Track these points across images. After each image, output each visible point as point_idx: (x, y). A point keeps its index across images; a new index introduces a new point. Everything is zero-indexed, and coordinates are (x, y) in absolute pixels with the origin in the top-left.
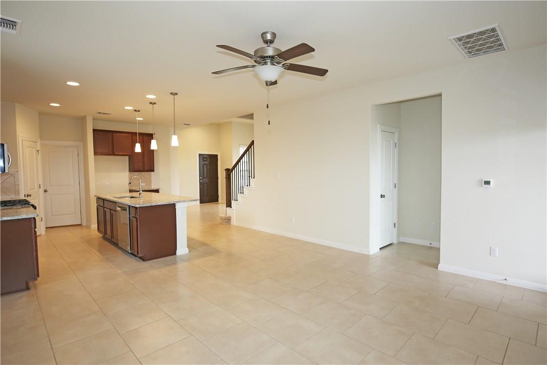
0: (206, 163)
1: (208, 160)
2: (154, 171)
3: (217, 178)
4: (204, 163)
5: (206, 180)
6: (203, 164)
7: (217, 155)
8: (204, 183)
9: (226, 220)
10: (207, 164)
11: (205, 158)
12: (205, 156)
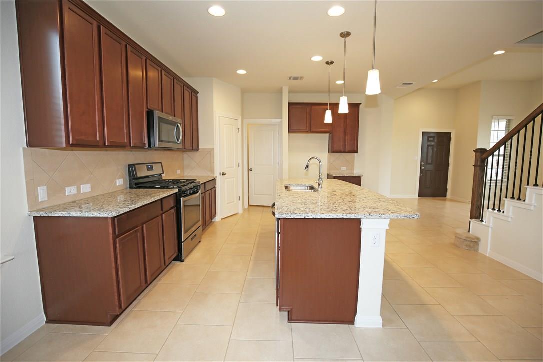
0: (433, 144)
1: (436, 141)
2: (357, 153)
3: (448, 165)
4: (429, 144)
5: (430, 167)
6: (429, 146)
7: (451, 133)
8: (426, 171)
9: (469, 243)
10: (433, 146)
11: (431, 137)
12: (432, 135)
